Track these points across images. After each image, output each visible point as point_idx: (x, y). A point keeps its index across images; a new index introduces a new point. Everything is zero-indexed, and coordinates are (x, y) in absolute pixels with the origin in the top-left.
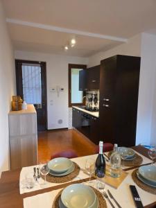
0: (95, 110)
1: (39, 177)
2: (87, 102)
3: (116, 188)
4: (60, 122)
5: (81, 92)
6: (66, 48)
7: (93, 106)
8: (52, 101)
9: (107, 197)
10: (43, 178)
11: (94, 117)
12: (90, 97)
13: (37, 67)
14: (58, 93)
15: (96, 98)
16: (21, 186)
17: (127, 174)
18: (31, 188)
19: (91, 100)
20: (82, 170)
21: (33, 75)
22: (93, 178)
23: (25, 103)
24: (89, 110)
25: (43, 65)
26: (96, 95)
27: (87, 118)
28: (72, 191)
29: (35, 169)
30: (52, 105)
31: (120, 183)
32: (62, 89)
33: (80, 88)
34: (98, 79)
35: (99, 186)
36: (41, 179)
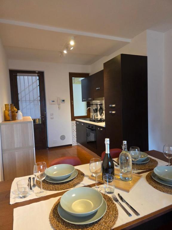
0: (101, 121)
1: (34, 186)
2: (92, 114)
3: (128, 191)
4: (63, 138)
5: (85, 103)
6: (65, 52)
7: (99, 117)
8: (52, 115)
9: (117, 201)
10: (39, 187)
11: (101, 127)
12: (94, 107)
13: (34, 77)
14: (59, 105)
15: (101, 108)
16: (12, 196)
17: (140, 176)
18: (24, 197)
19: (96, 111)
20: (87, 176)
21: (31, 88)
22: (100, 183)
23: (20, 113)
24: (94, 121)
25: (41, 75)
26: (101, 105)
27: (92, 130)
28: (74, 195)
29: (30, 178)
30: (52, 119)
31: (133, 186)
32: (64, 101)
33: (83, 98)
34: (102, 86)
35: (108, 190)
36: (37, 188)
